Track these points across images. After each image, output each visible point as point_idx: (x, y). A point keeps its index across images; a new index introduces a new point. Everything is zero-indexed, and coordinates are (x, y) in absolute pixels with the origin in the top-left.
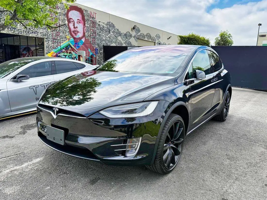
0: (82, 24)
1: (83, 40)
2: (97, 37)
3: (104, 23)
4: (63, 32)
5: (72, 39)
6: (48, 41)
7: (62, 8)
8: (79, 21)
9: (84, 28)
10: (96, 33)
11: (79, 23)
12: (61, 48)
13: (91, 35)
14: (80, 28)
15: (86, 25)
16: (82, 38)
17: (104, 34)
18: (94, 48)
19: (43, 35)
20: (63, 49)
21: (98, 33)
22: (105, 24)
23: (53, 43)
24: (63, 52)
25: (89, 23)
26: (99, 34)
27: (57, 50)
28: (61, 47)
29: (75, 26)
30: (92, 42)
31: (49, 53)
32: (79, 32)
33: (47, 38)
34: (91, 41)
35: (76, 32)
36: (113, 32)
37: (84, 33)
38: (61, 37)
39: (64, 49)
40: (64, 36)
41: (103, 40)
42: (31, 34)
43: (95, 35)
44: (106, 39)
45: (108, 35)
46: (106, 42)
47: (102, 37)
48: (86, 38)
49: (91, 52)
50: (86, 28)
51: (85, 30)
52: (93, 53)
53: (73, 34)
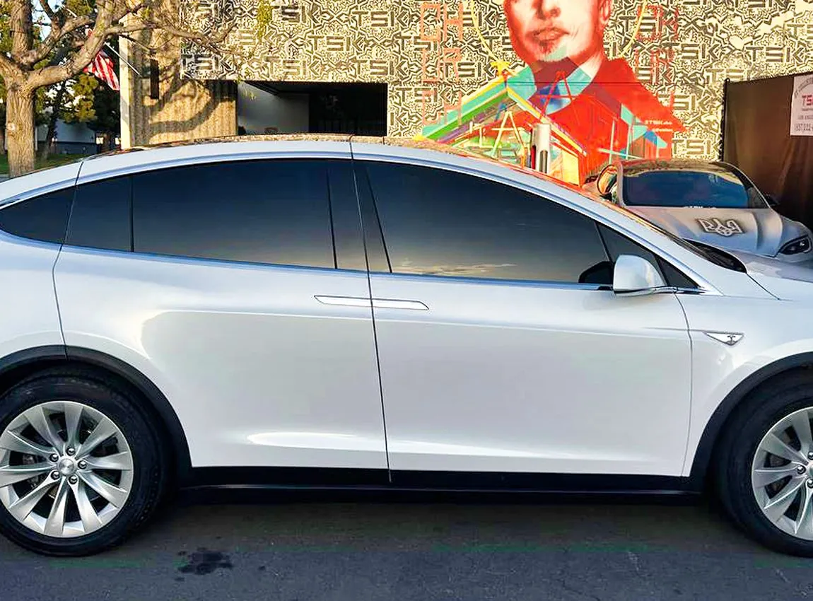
1: (589, 70)
2: (688, 41)
4: (474, 44)
5: (522, 71)
6: (401, 93)
9: (597, 8)
10: (677, 20)
13: (645, 35)
14: (574, 10)
16: (583, 57)
17: (737, 21)
18: (660, 99)
19: (382, 71)
21: (694, 22)
23: (423, 101)
24: (470, 137)
26: (699, 23)
27: (442, 126)
28: (460, 113)
29: (547, 7)
30: (647, 72)
32: (568, 33)
33: (395, 83)
34: (637, 70)
35: (546, 36)
37: (597, 35)
38: (462, 67)
40: (479, 64)
41: (728, 51)
42: (330, 75)
43: (670, 34)
44: (751, 43)
45: (769, 23)
46: (749, 64)
47: (724, 36)
48: (608, 54)
49: (638, 124)
50: (612, 8)
51: (605, 19)
52: (654, 130)
53: (528, 44)
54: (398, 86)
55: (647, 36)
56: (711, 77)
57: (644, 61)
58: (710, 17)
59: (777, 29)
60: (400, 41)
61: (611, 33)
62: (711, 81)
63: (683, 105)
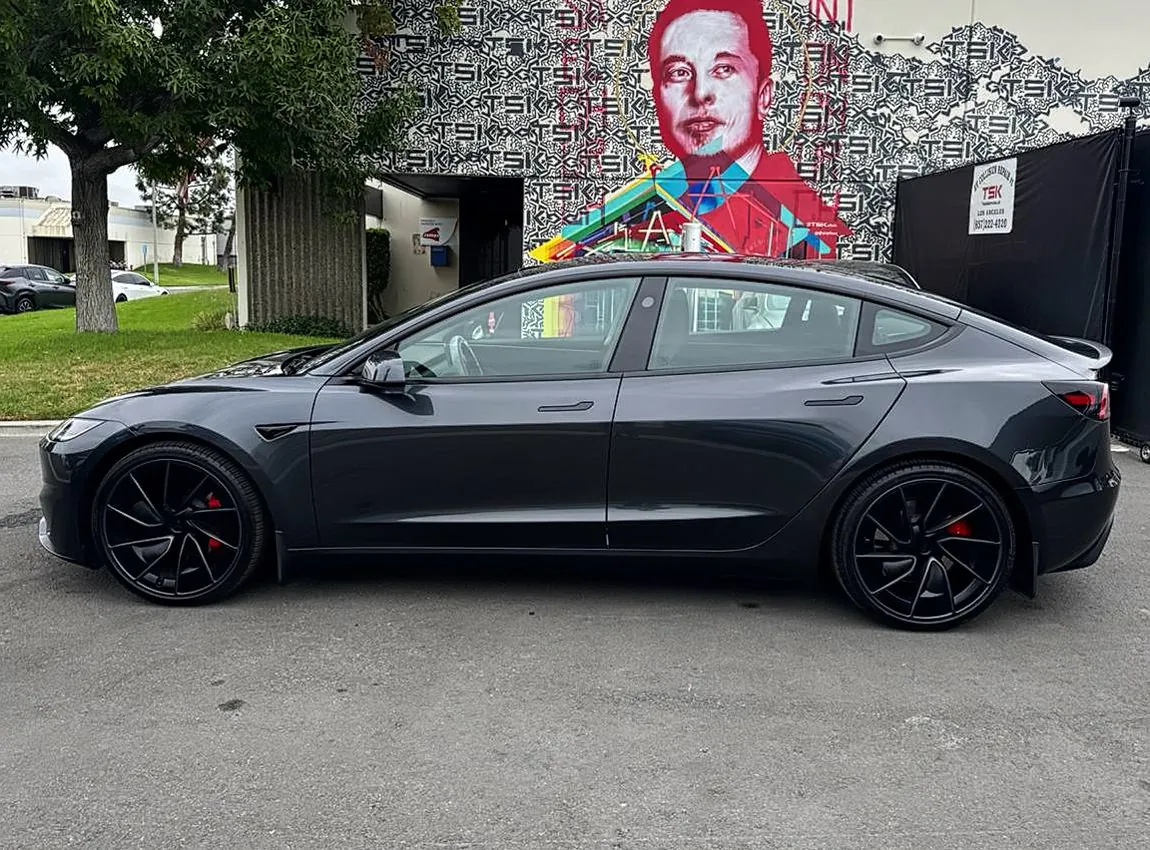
0: (750, 75)
1: (748, 164)
2: (857, 134)
3: (918, 42)
4: (620, 134)
5: (673, 166)
6: (538, 189)
7: (624, 18)
8: (724, 61)
9: (756, 96)
10: (845, 109)
11: (725, 74)
12: (603, 220)
13: (810, 126)
14: (731, 99)
15: (775, 77)
16: (741, 150)
17: (912, 112)
18: (824, 199)
19: (518, 163)
20: (616, 224)
21: (864, 112)
22: (926, 43)
23: (563, 198)
24: (614, 239)
25: (799, 58)
26: (870, 113)
27: (584, 227)
28: (603, 212)
29: (701, 93)
30: (811, 168)
31: (538, 244)
32: (723, 124)
33: (534, 177)
34: (800, 165)
35: (699, 127)
36: (1007, 85)
37: (756, 125)
38: (607, 161)
39: (620, 220)
40: (625, 158)
41: (901, 144)
42: (460, 167)
43: (838, 125)
44: (927, 136)
45: (947, 114)
46: (924, 159)
47: (897, 128)
48: (768, 148)
49: (800, 226)
50: (773, 95)
51: (765, 108)
52: (816, 233)
53: (680, 136)
54: (535, 181)
55: (811, 128)
56: (881, 175)
57: (808, 156)
58: (882, 107)
59: (956, 121)
60: (537, 130)
61: (772, 124)
62: (881, 179)
63: (850, 206)
